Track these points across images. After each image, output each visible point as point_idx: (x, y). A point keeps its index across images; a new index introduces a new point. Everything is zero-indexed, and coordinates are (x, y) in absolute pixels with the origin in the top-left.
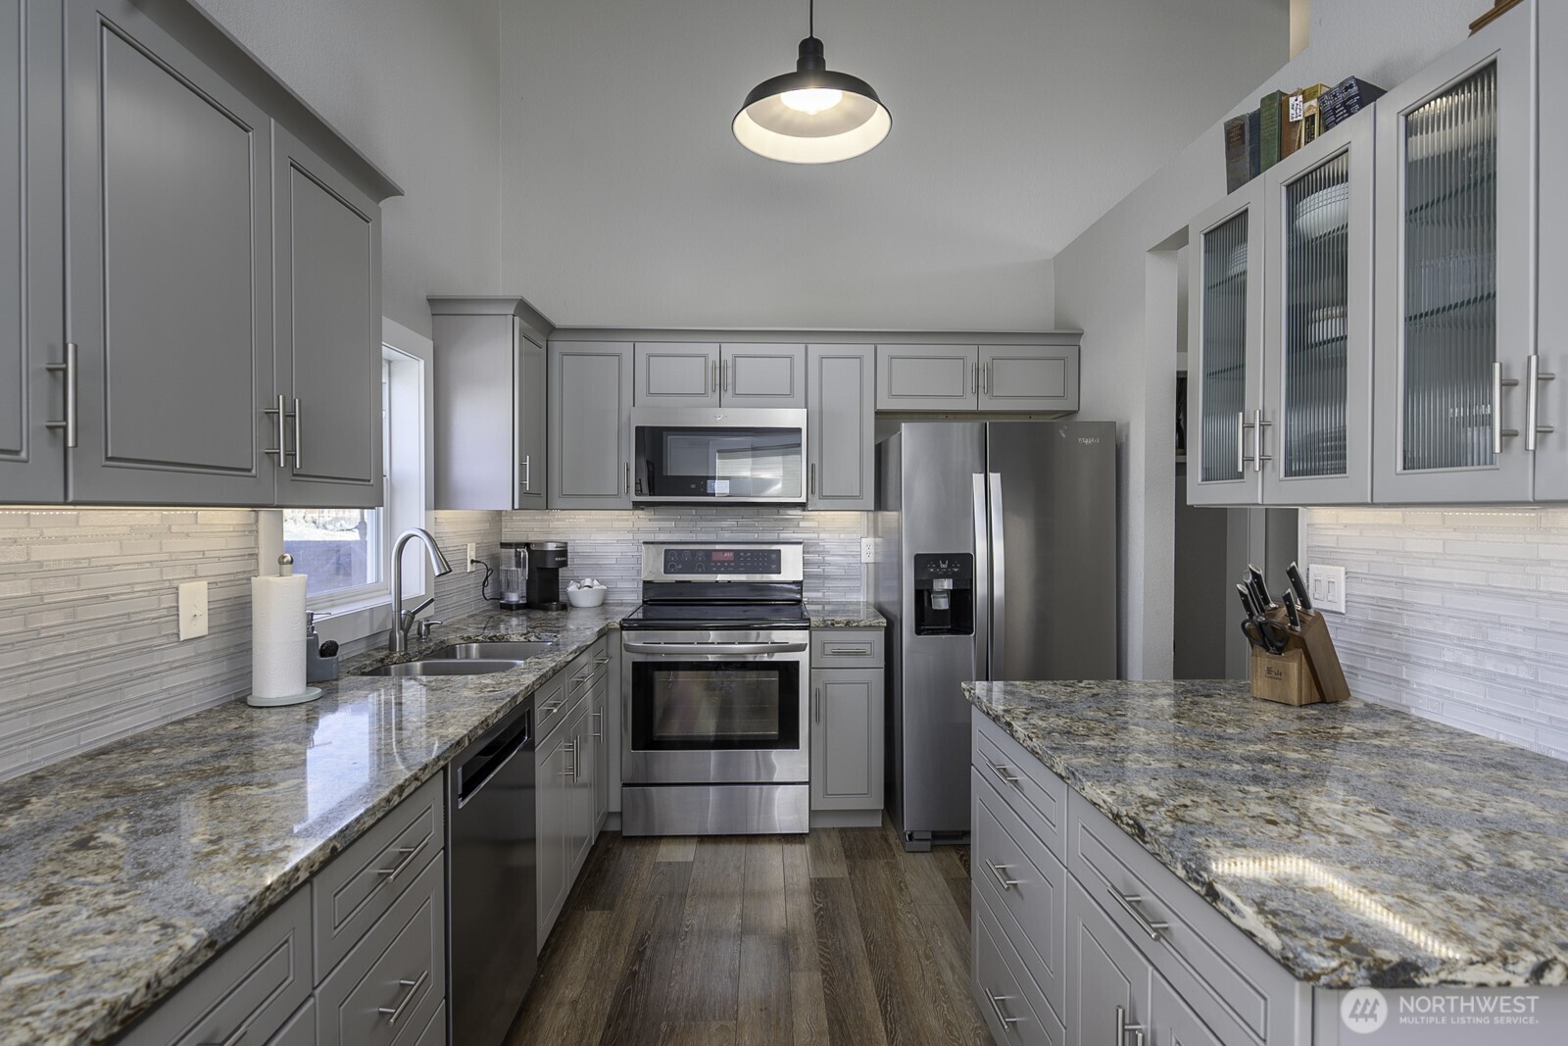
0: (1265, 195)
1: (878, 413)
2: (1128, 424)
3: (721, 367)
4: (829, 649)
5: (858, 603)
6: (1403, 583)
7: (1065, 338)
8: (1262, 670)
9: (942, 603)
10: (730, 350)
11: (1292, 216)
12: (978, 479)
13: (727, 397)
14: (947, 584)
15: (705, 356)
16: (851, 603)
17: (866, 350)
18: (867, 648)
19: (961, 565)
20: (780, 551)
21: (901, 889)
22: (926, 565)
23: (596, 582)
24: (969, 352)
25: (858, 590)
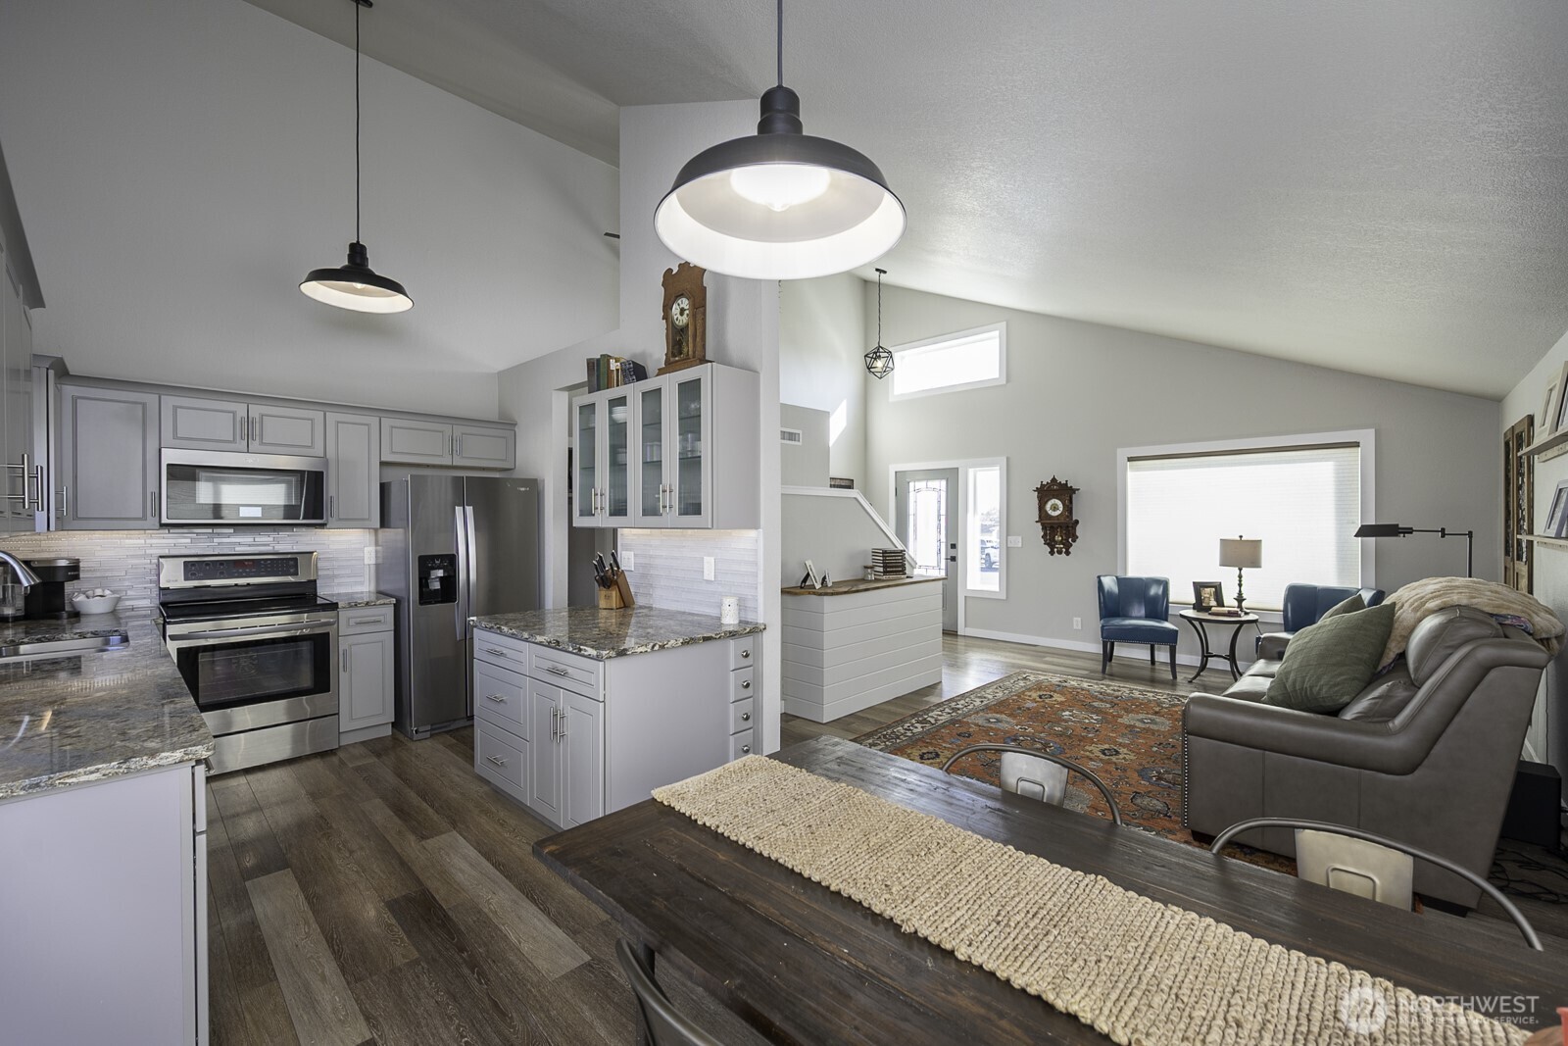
0: (601, 398)
1: (383, 464)
2: (544, 481)
3: (249, 421)
4: (352, 622)
5: (362, 593)
6: (651, 557)
7: (506, 425)
8: (603, 597)
9: (436, 585)
10: (256, 410)
11: (611, 412)
12: (459, 510)
13: (255, 445)
14: (440, 573)
15: (234, 413)
16: (357, 593)
17: (374, 421)
18: (382, 618)
19: (450, 561)
20: (296, 559)
21: (418, 759)
22: (426, 564)
24: (447, 428)
25: (362, 583)
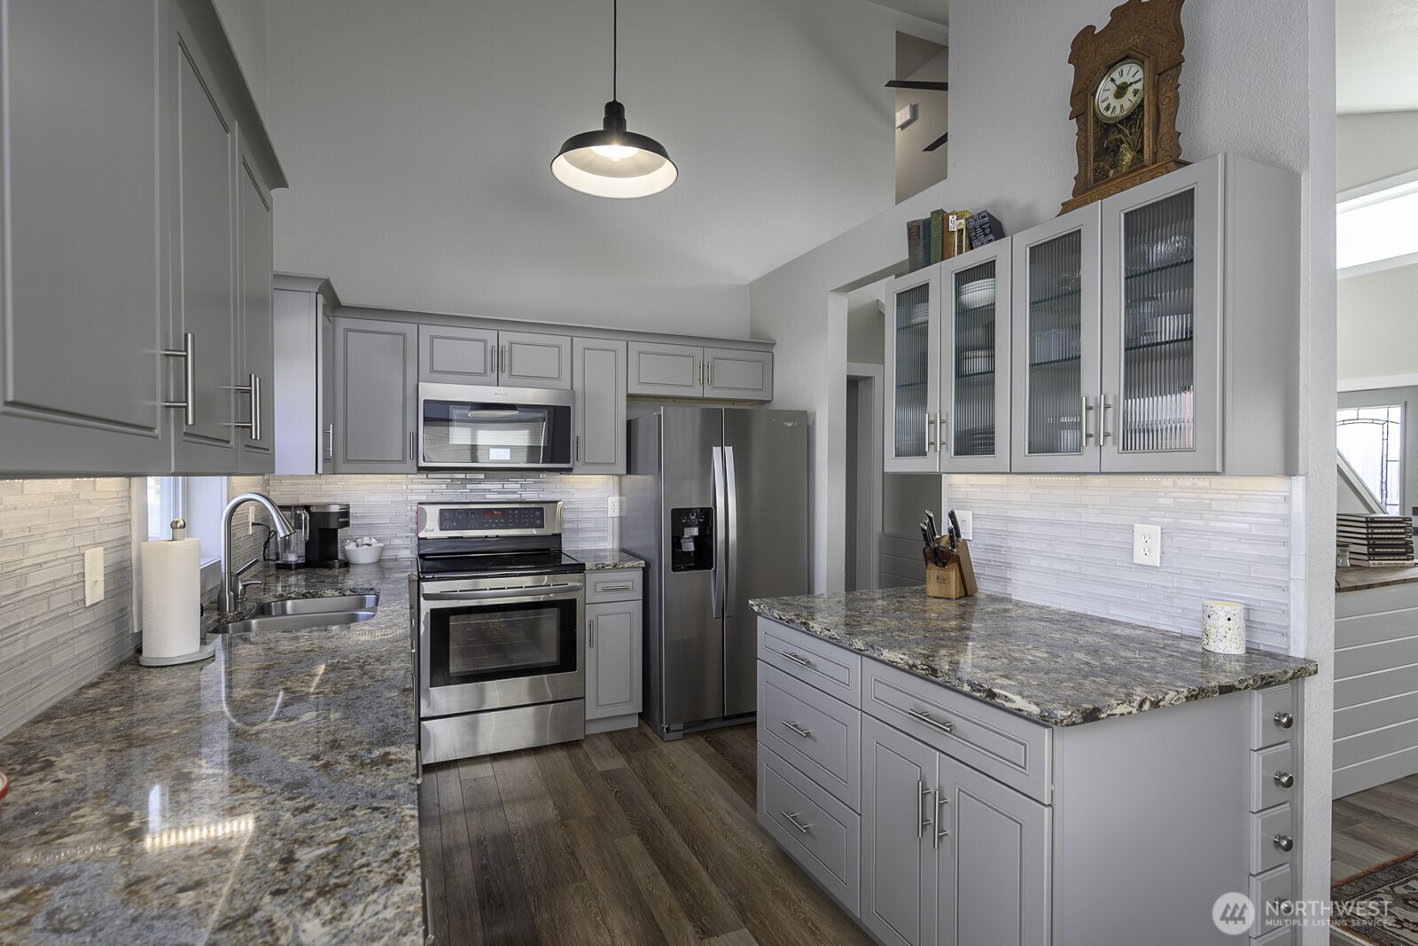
0: (939, 276)
1: (630, 397)
2: (815, 413)
3: (499, 351)
4: (599, 587)
5: (605, 550)
7: (760, 346)
8: (934, 578)
9: (690, 547)
10: (507, 337)
11: (958, 293)
12: (716, 451)
13: (504, 377)
14: (695, 531)
15: (485, 341)
16: (601, 550)
17: (620, 345)
18: (630, 584)
19: (706, 517)
20: (542, 509)
21: (671, 768)
22: (680, 518)
23: (373, 541)
24: (697, 352)
25: (604, 539)
